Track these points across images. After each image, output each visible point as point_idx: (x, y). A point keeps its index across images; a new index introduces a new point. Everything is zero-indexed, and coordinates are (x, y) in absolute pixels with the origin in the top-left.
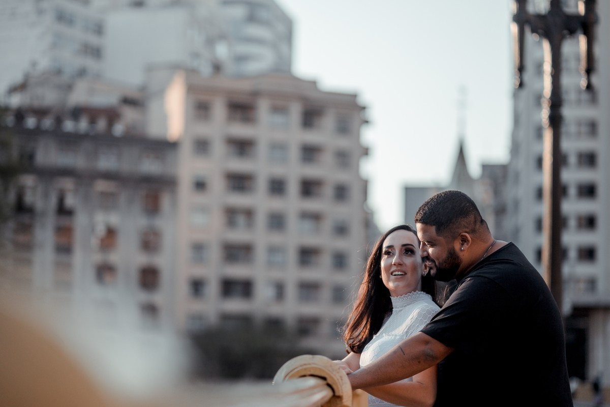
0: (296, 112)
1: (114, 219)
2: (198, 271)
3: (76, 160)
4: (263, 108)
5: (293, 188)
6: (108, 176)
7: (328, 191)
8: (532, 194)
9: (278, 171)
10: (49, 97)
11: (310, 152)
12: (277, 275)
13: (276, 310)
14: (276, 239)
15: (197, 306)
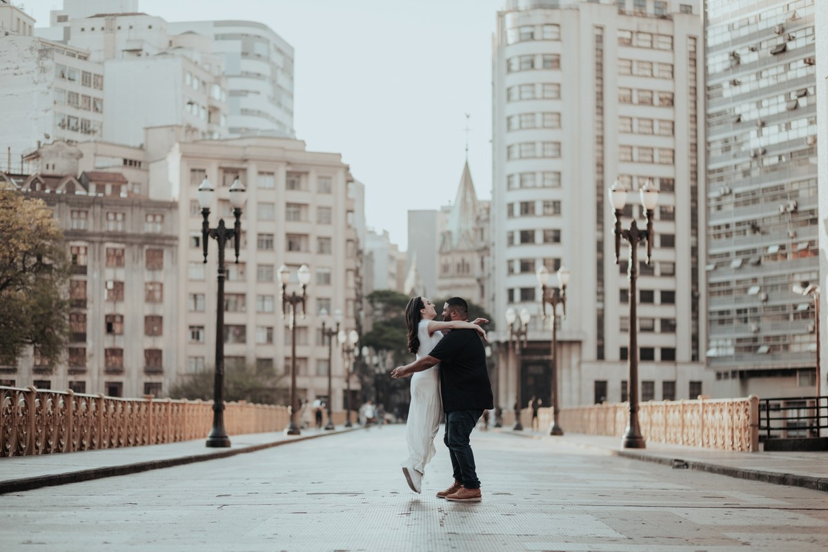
0: (281, 172)
1: (121, 275)
2: (196, 320)
3: (88, 223)
4: (252, 169)
5: (280, 243)
6: (115, 237)
7: (313, 244)
8: (505, 241)
9: (266, 228)
10: (61, 166)
11: (295, 209)
12: (267, 321)
13: (266, 352)
14: (266, 289)
15: (196, 350)
